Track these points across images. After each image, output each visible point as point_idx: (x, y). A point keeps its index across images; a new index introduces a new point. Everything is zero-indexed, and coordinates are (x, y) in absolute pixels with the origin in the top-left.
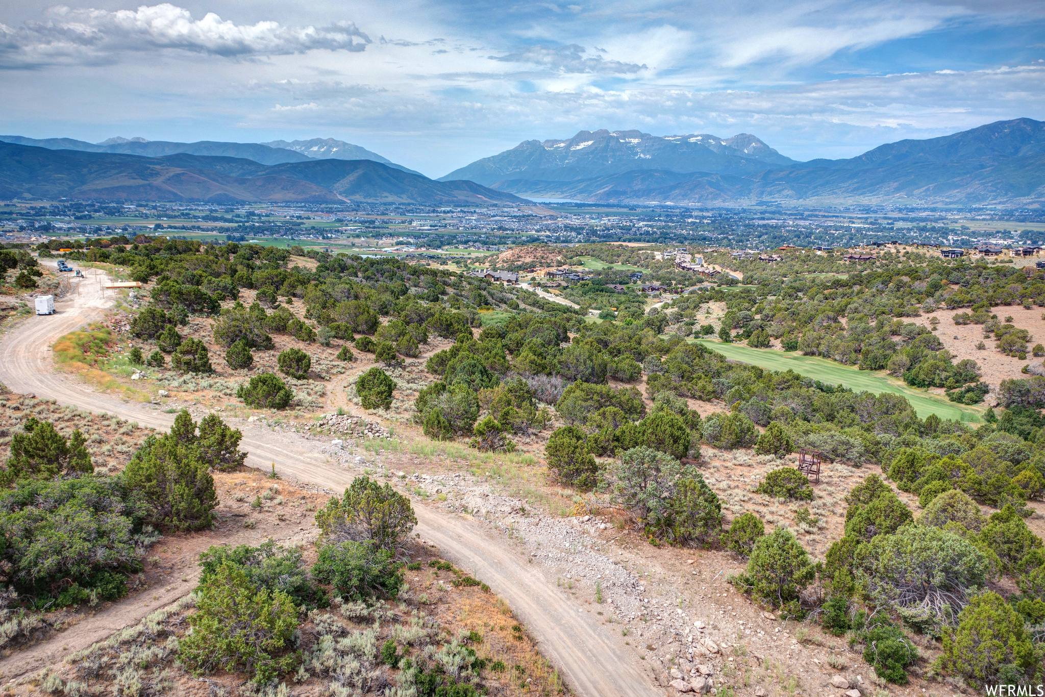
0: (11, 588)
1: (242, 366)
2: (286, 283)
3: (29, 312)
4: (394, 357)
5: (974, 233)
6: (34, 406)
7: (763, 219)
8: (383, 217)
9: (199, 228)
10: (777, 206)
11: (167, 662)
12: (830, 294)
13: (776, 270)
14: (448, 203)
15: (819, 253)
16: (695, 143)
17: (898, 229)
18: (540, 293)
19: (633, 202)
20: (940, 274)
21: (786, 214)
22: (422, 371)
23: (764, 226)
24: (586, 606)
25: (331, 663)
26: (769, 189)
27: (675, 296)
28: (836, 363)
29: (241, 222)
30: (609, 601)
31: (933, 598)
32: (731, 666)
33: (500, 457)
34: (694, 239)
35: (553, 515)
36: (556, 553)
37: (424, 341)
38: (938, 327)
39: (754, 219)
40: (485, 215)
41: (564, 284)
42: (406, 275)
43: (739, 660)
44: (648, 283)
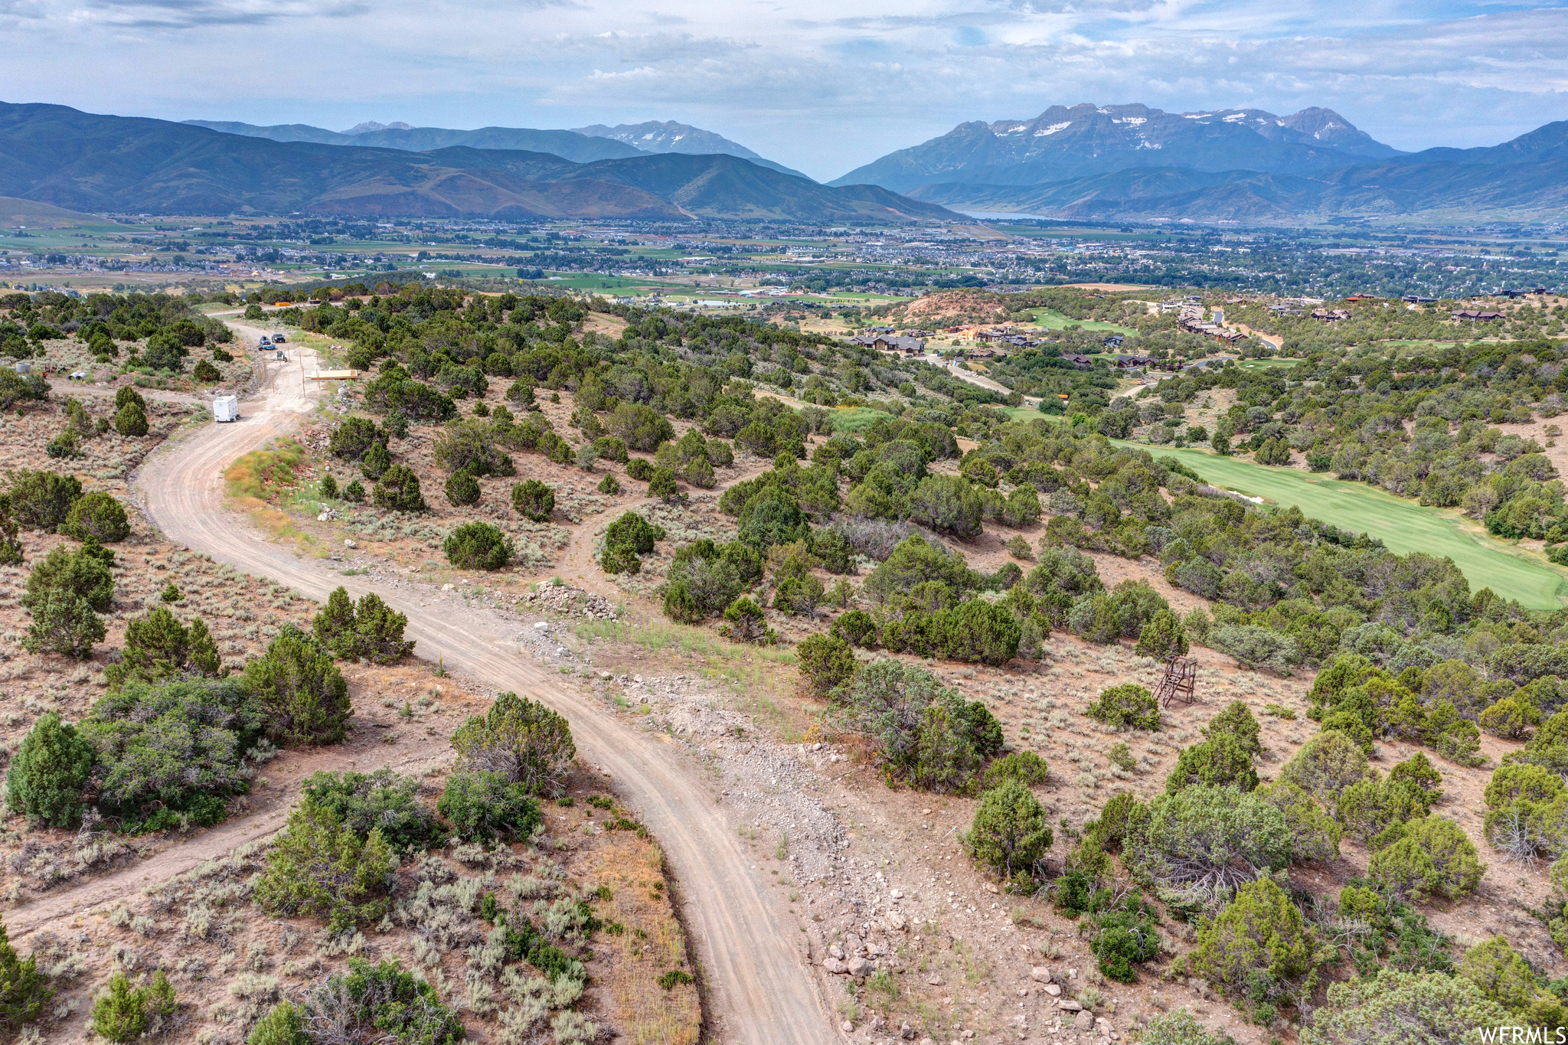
0: (95, 809)
1: (466, 502)
2: (555, 371)
3: (206, 417)
4: (673, 490)
6: (183, 564)
7: (1337, 246)
8: (744, 242)
9: (479, 258)
10: (1363, 225)
11: (245, 901)
12: (1403, 381)
13: (1337, 334)
14: (843, 220)
15: (1411, 307)
16: (1234, 124)
18: (954, 368)
19: (1129, 218)
21: (1375, 238)
22: (713, 510)
23: (1337, 259)
24: (762, 863)
25: (419, 913)
26: (1351, 198)
27: (1167, 376)
28: (1387, 493)
29: (539, 248)
30: (792, 857)
31: (1214, 877)
32: (913, 945)
33: (754, 651)
34: (1218, 280)
35: (780, 739)
36: (755, 792)
37: (729, 463)
38: (1557, 441)
39: (1321, 246)
40: (896, 239)
41: (1000, 352)
42: (752, 343)
43: (928, 939)
44: (1130, 353)
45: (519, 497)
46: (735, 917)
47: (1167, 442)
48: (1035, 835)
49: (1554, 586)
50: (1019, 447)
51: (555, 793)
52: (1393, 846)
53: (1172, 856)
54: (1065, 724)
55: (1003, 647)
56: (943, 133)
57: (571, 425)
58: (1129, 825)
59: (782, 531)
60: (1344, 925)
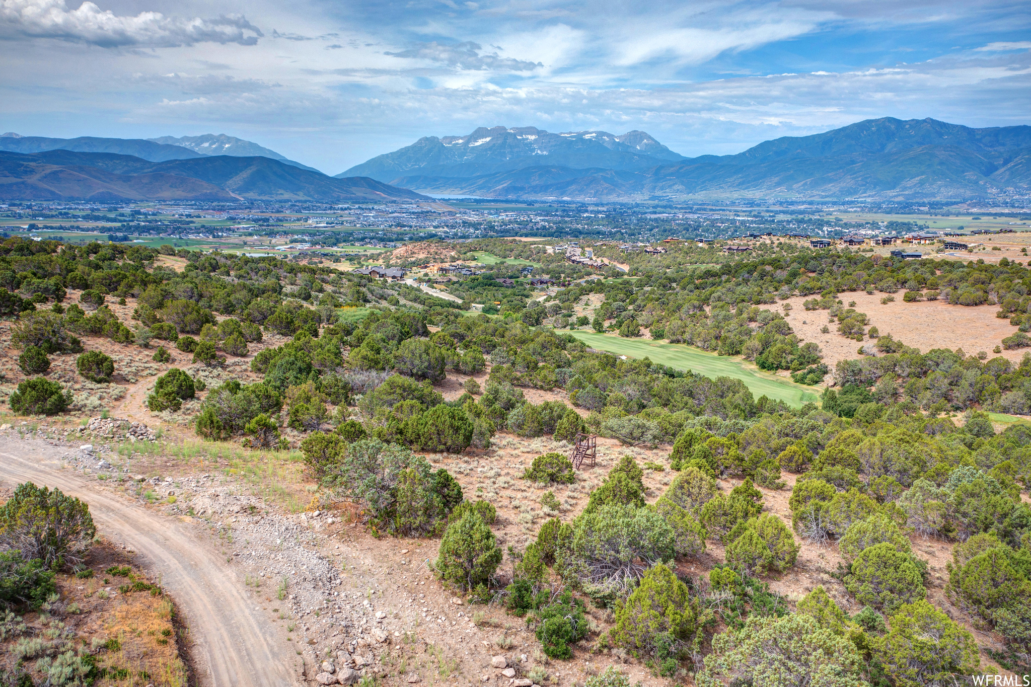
1: (37, 372)
4: (213, 357)
5: (846, 224)
7: (655, 213)
8: (277, 215)
9: (78, 228)
10: (669, 200)
12: (701, 284)
13: (660, 262)
14: (346, 200)
15: (700, 245)
16: (590, 140)
17: (778, 222)
18: (424, 288)
19: (532, 197)
20: (799, 263)
21: (676, 208)
22: (246, 370)
23: (656, 220)
24: (265, 604)
26: (661, 184)
27: (562, 289)
28: (698, 350)
29: (125, 221)
30: (291, 597)
31: (623, 573)
32: (394, 654)
33: (270, 456)
34: (589, 233)
35: (287, 512)
36: (262, 550)
37: (259, 339)
38: (790, 312)
39: (646, 213)
40: (383, 212)
41: (455, 279)
42: (282, 273)
43: (406, 647)
44: (538, 277)
45: (83, 364)
46: (239, 651)
47: (565, 327)
48: (488, 554)
49: (799, 396)
50: (469, 328)
51: (76, 568)
52: (741, 538)
53: (592, 560)
54: (508, 486)
55: (461, 438)
56: (410, 144)
57: (134, 318)
58: (559, 541)
59: (297, 378)
60: (715, 596)
